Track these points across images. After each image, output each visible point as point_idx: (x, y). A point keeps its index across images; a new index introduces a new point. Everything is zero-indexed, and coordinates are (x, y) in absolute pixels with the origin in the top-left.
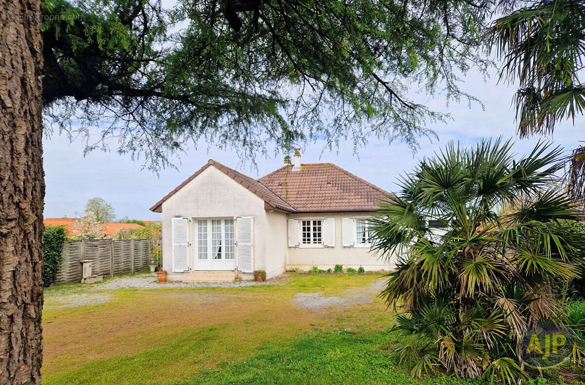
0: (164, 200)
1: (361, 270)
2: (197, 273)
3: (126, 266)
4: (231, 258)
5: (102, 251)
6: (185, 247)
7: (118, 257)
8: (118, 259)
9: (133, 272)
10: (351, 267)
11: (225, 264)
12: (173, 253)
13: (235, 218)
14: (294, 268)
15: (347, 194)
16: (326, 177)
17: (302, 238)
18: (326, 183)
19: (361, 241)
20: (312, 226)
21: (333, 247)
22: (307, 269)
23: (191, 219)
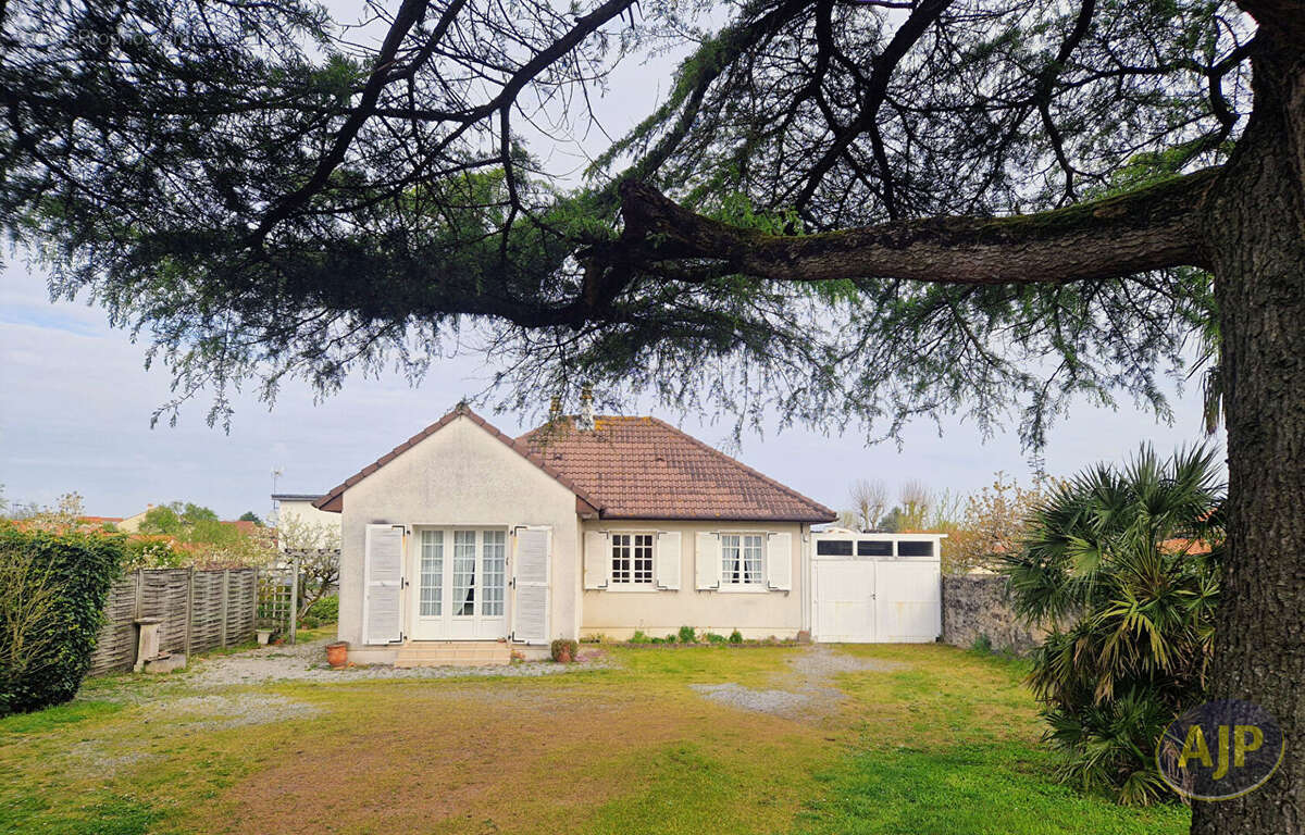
0: (348, 485)
1: (736, 638)
2: (420, 647)
3: (214, 632)
4: (496, 614)
5: (174, 596)
6: (393, 589)
7: (200, 610)
8: (200, 615)
9: (224, 646)
10: (711, 631)
11: (480, 626)
12: (366, 603)
13: (511, 528)
14: (595, 633)
15: (702, 484)
16: (651, 446)
17: (610, 570)
18: (653, 458)
19: (731, 579)
20: (632, 547)
21: (676, 591)
22: (624, 635)
23: (411, 529)
